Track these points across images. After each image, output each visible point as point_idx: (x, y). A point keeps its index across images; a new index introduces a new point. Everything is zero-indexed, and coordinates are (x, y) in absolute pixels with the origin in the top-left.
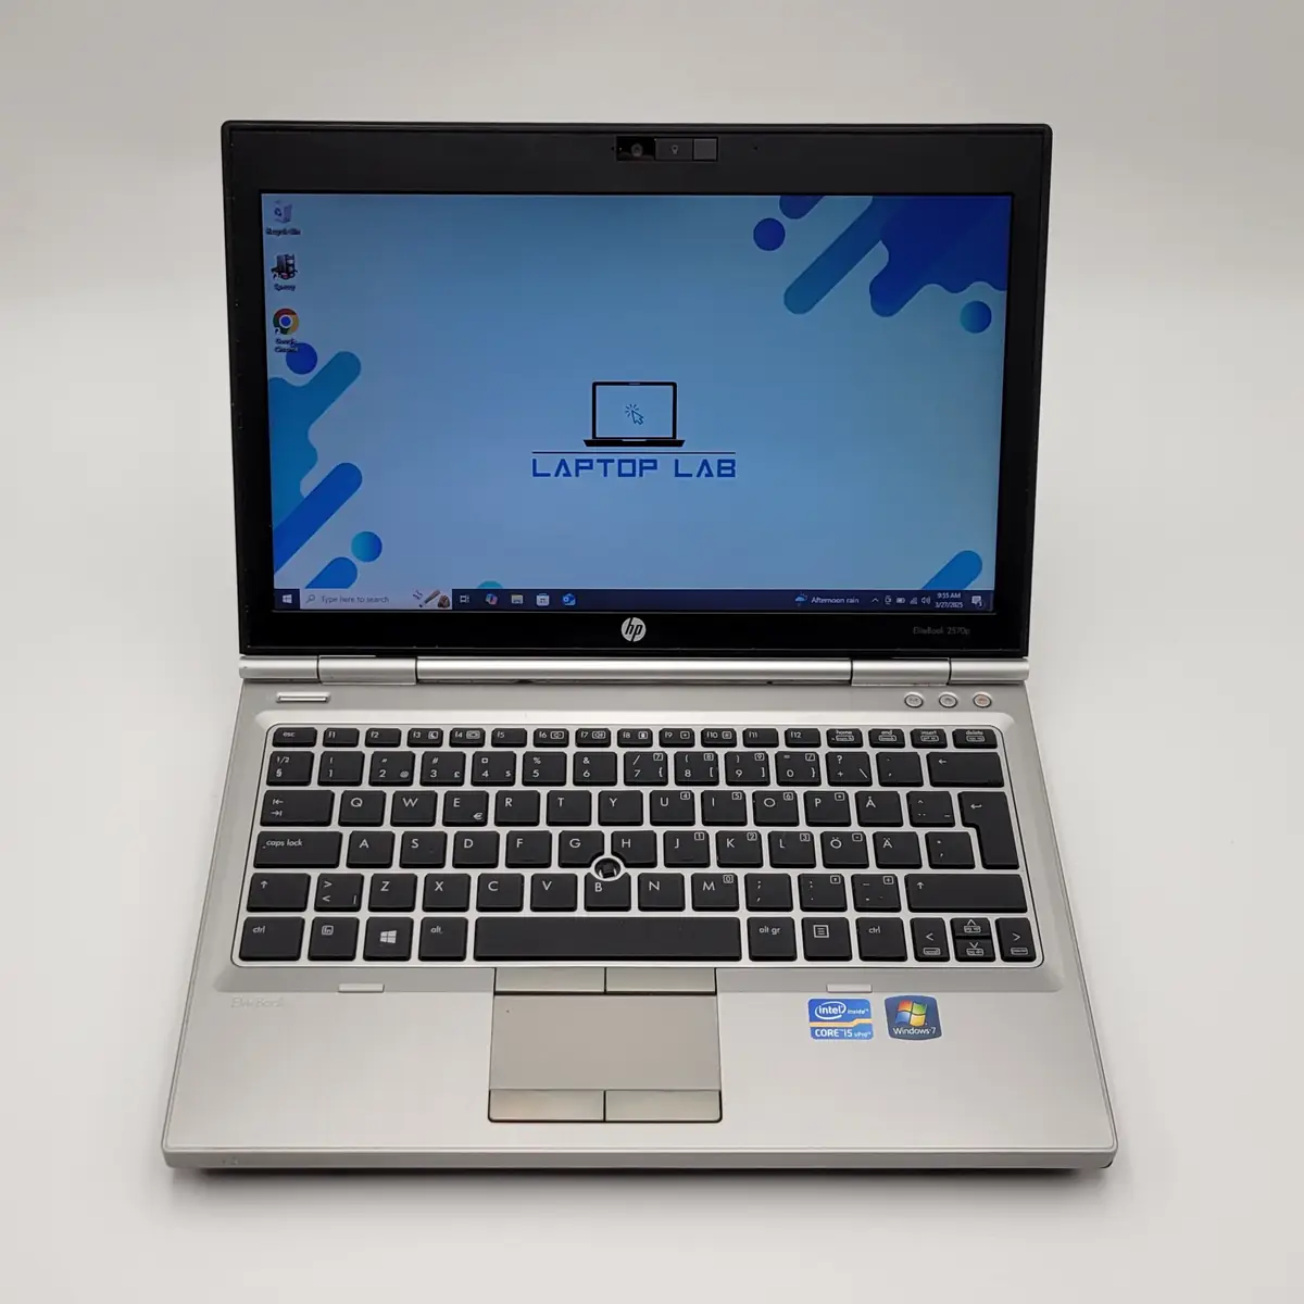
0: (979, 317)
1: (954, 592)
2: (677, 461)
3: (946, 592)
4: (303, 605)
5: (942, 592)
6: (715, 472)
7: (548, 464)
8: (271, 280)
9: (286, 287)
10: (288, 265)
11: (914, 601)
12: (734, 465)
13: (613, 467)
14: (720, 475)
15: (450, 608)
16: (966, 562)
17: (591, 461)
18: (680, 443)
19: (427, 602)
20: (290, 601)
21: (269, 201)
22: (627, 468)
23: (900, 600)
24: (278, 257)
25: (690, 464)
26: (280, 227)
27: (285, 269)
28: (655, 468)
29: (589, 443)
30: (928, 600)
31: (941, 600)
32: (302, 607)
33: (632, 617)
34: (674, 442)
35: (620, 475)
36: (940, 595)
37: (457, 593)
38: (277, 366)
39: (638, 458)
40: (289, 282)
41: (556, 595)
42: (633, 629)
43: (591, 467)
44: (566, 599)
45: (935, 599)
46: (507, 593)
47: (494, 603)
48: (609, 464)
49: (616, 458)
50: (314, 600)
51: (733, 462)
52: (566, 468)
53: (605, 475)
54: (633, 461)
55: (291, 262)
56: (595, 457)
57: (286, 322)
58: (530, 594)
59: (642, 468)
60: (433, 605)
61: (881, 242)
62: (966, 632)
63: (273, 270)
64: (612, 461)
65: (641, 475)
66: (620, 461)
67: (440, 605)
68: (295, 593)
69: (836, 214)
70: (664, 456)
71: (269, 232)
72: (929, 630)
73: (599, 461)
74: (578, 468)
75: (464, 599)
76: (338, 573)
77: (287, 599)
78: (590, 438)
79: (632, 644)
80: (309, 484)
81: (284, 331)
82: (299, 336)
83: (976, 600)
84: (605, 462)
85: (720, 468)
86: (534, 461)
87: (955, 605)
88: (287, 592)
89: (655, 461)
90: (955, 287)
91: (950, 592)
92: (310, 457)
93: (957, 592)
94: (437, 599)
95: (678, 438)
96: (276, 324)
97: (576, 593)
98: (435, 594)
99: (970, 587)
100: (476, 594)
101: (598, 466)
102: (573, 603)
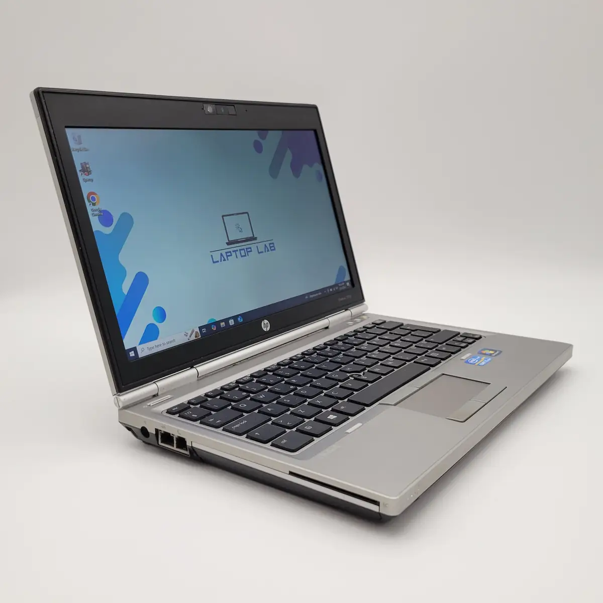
1: (342, 283)
2: (257, 247)
3: (340, 283)
4: (141, 355)
6: (270, 250)
7: (217, 257)
8: (81, 177)
9: (89, 180)
10: (87, 168)
11: (334, 289)
12: (274, 245)
13: (238, 253)
14: (272, 250)
15: (200, 337)
16: (342, 270)
17: (230, 252)
18: (255, 239)
19: (190, 336)
20: (134, 355)
22: (243, 252)
23: (331, 290)
24: (81, 164)
25: (261, 248)
26: (78, 147)
27: (86, 170)
28: (251, 251)
29: (228, 244)
30: (337, 288)
31: (341, 286)
32: (140, 357)
33: (264, 320)
34: (253, 238)
35: (242, 256)
37: (200, 328)
38: (96, 225)
39: (244, 247)
40: (90, 177)
41: (235, 318)
42: (266, 325)
43: (231, 255)
44: (239, 319)
45: (339, 287)
46: (217, 323)
47: (215, 329)
48: (237, 252)
49: (238, 248)
50: (144, 351)
51: (273, 243)
52: (224, 258)
53: (237, 257)
54: (244, 249)
55: (88, 166)
56: (231, 250)
57: (94, 199)
58: (226, 320)
59: (247, 252)
60: (193, 338)
61: (288, 149)
62: (350, 296)
63: (80, 171)
64: (237, 251)
65: (248, 255)
66: (240, 250)
67: (196, 337)
68: (134, 349)
69: (273, 138)
70: (253, 245)
71: (73, 151)
72: (342, 299)
73: (233, 251)
74: (227, 256)
75: (204, 330)
76: (151, 333)
77: (132, 354)
78: (228, 241)
80: (126, 287)
81: (94, 204)
82: (101, 206)
83: (348, 284)
84: (235, 251)
85: (271, 247)
86: (212, 256)
87: (344, 287)
88: (131, 350)
89: (251, 248)
90: (311, 165)
92: (123, 273)
94: (194, 334)
96: (89, 201)
97: (242, 315)
98: (193, 331)
99: (345, 280)
100: (207, 327)
101: (234, 254)
102: (242, 320)
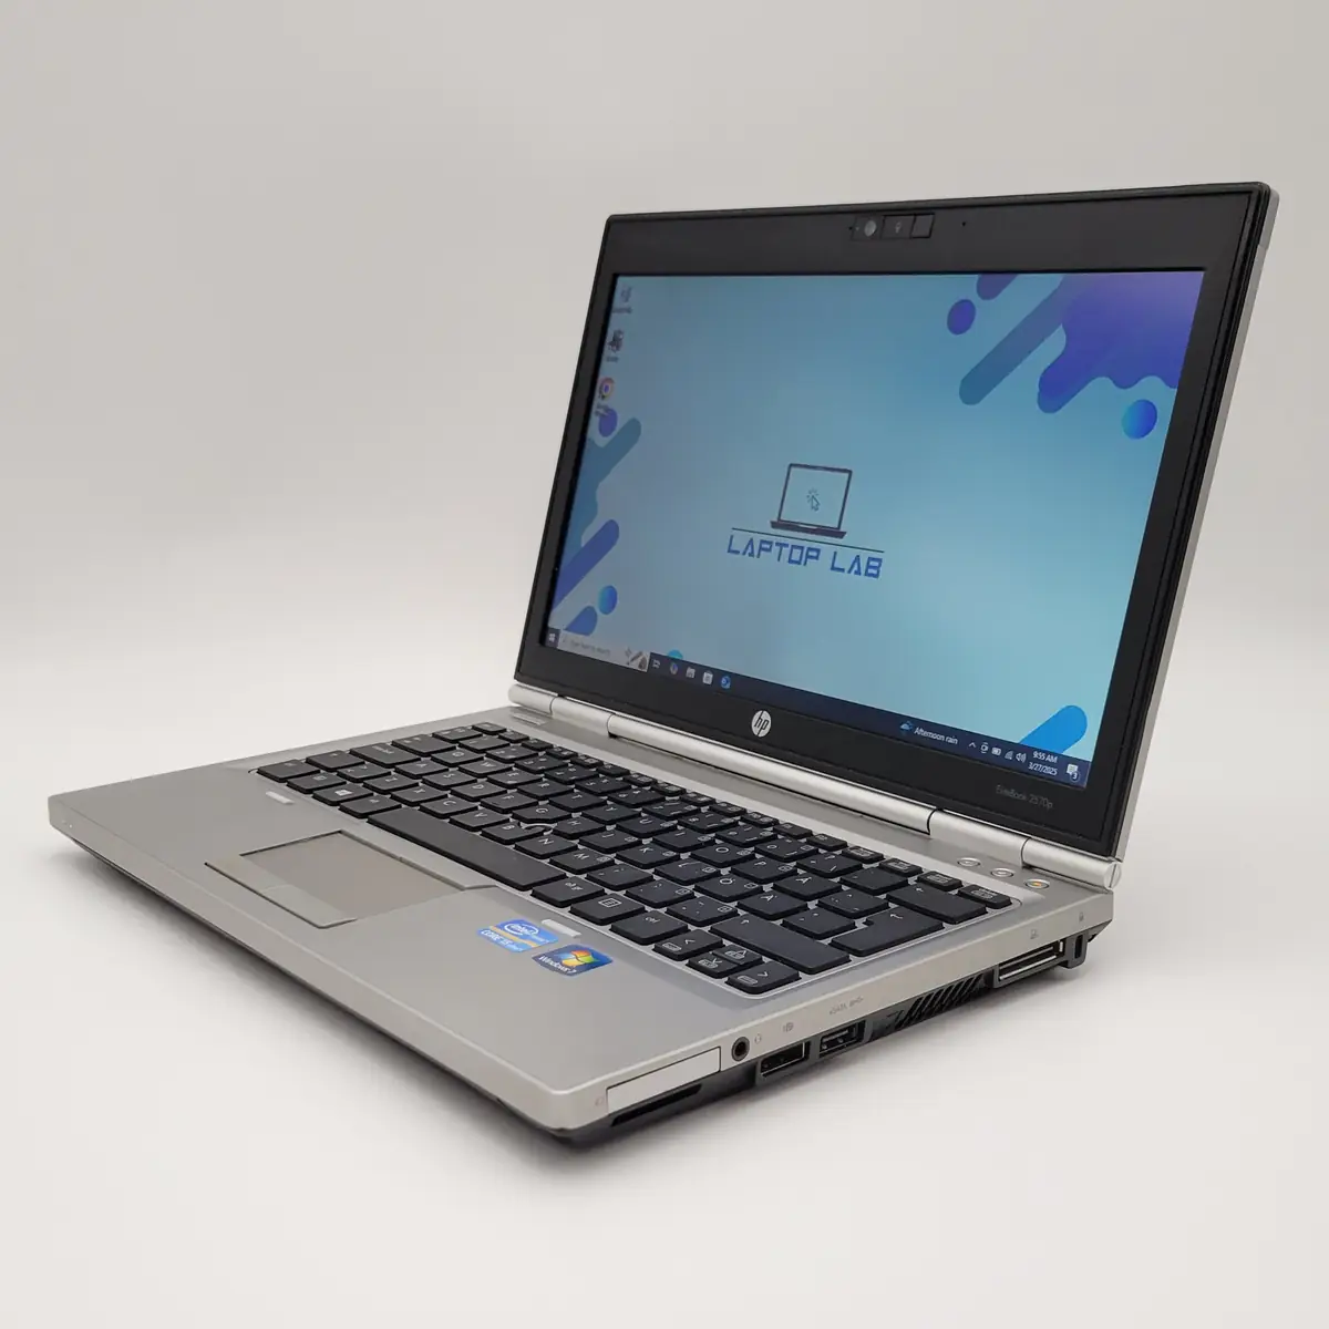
0: (1145, 418)
1: (1051, 754)
2: (835, 553)
3: (1044, 752)
4: (561, 646)
5: (1039, 751)
6: (863, 572)
7: (739, 544)
8: (607, 352)
9: (613, 359)
10: (618, 338)
11: (1009, 756)
12: (880, 565)
13: (786, 551)
14: (867, 574)
15: (646, 670)
16: (1070, 719)
17: (770, 543)
18: (841, 535)
19: (633, 660)
20: (554, 640)
21: (622, 282)
22: (796, 555)
23: (996, 751)
24: (616, 332)
25: (845, 560)
26: (624, 306)
27: (616, 343)
28: (817, 558)
29: (774, 525)
30: (1022, 757)
31: (1037, 761)
32: (559, 648)
33: (763, 710)
34: (837, 533)
35: (790, 561)
36: (1036, 755)
37: (653, 656)
38: (594, 430)
39: (806, 545)
41: (718, 674)
42: (761, 723)
43: (769, 550)
44: (723, 681)
45: (1030, 759)
46: (684, 665)
47: (675, 672)
48: (783, 549)
49: (790, 542)
50: (566, 642)
51: (880, 560)
52: (752, 548)
53: (779, 559)
54: (802, 548)
55: (620, 335)
56: (775, 540)
57: (607, 389)
58: (701, 669)
59: (808, 557)
60: (635, 665)
61: (1061, 327)
62: (1049, 805)
63: (610, 343)
64: (786, 545)
65: (805, 563)
66: (793, 546)
67: (640, 666)
68: (557, 632)
69: (1028, 292)
70: (826, 546)
71: (616, 310)
72: (1011, 793)
73: (777, 544)
74: (761, 549)
75: (657, 664)
76: (585, 622)
77: (552, 637)
78: (775, 520)
79: (756, 739)
80: (587, 535)
81: (605, 398)
82: (611, 402)
83: (1072, 769)
84: (782, 545)
85: (868, 566)
86: (732, 537)
87: (1049, 770)
88: (553, 631)
89: (818, 551)
90: (1124, 382)
91: (1047, 753)
92: (593, 513)
93: (1054, 754)
94: (639, 660)
95: (842, 530)
96: (600, 392)
97: (732, 676)
98: (640, 654)
99: (1069, 752)
100: (666, 661)
101: (776, 549)
102: (728, 686)
